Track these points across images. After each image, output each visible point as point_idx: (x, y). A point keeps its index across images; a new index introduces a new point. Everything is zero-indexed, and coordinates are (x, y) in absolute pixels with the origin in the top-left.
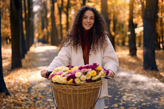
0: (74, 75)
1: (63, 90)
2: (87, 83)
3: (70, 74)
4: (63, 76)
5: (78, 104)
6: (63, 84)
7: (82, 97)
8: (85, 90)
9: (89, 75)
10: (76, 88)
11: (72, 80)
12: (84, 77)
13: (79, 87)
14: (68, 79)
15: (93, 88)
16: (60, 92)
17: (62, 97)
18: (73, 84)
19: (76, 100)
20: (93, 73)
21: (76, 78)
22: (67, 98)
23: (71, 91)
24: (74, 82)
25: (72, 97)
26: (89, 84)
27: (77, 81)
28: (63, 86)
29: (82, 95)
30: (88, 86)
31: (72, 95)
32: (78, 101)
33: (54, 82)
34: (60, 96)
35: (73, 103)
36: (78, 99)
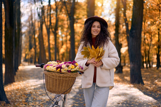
0: (61, 66)
1: (52, 75)
2: (68, 73)
3: (59, 66)
4: (54, 66)
5: (61, 86)
6: (53, 72)
7: (64, 82)
8: (66, 77)
9: (70, 68)
10: (61, 75)
11: (59, 69)
12: (67, 69)
13: (63, 74)
14: (57, 68)
15: (71, 76)
16: (50, 77)
17: (51, 81)
18: (59, 72)
19: (60, 83)
20: (73, 67)
21: (62, 68)
22: (54, 81)
23: (58, 77)
25: (58, 81)
26: (70, 73)
27: (62, 70)
29: (64, 80)
30: (69, 75)
31: (57, 80)
32: (61, 84)
33: (48, 70)
34: (50, 79)
35: (57, 85)
36: (61, 83)
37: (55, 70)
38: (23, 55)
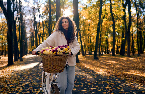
1: (49, 58)
2: (63, 55)
4: (50, 50)
7: (60, 63)
8: (61, 58)
9: (64, 50)
10: (57, 57)
11: (55, 52)
12: (62, 51)
13: (59, 56)
14: (53, 52)
15: (65, 57)
16: (47, 60)
17: (48, 63)
18: (55, 55)
20: (66, 49)
21: (57, 51)
22: (51, 63)
23: (54, 59)
24: (56, 53)
25: (54, 62)
27: (58, 53)
28: (49, 56)
29: (60, 61)
31: (54, 61)
32: (57, 65)
33: (45, 54)
35: (54, 66)
36: (57, 63)
37: (52, 53)
38: (29, 50)
